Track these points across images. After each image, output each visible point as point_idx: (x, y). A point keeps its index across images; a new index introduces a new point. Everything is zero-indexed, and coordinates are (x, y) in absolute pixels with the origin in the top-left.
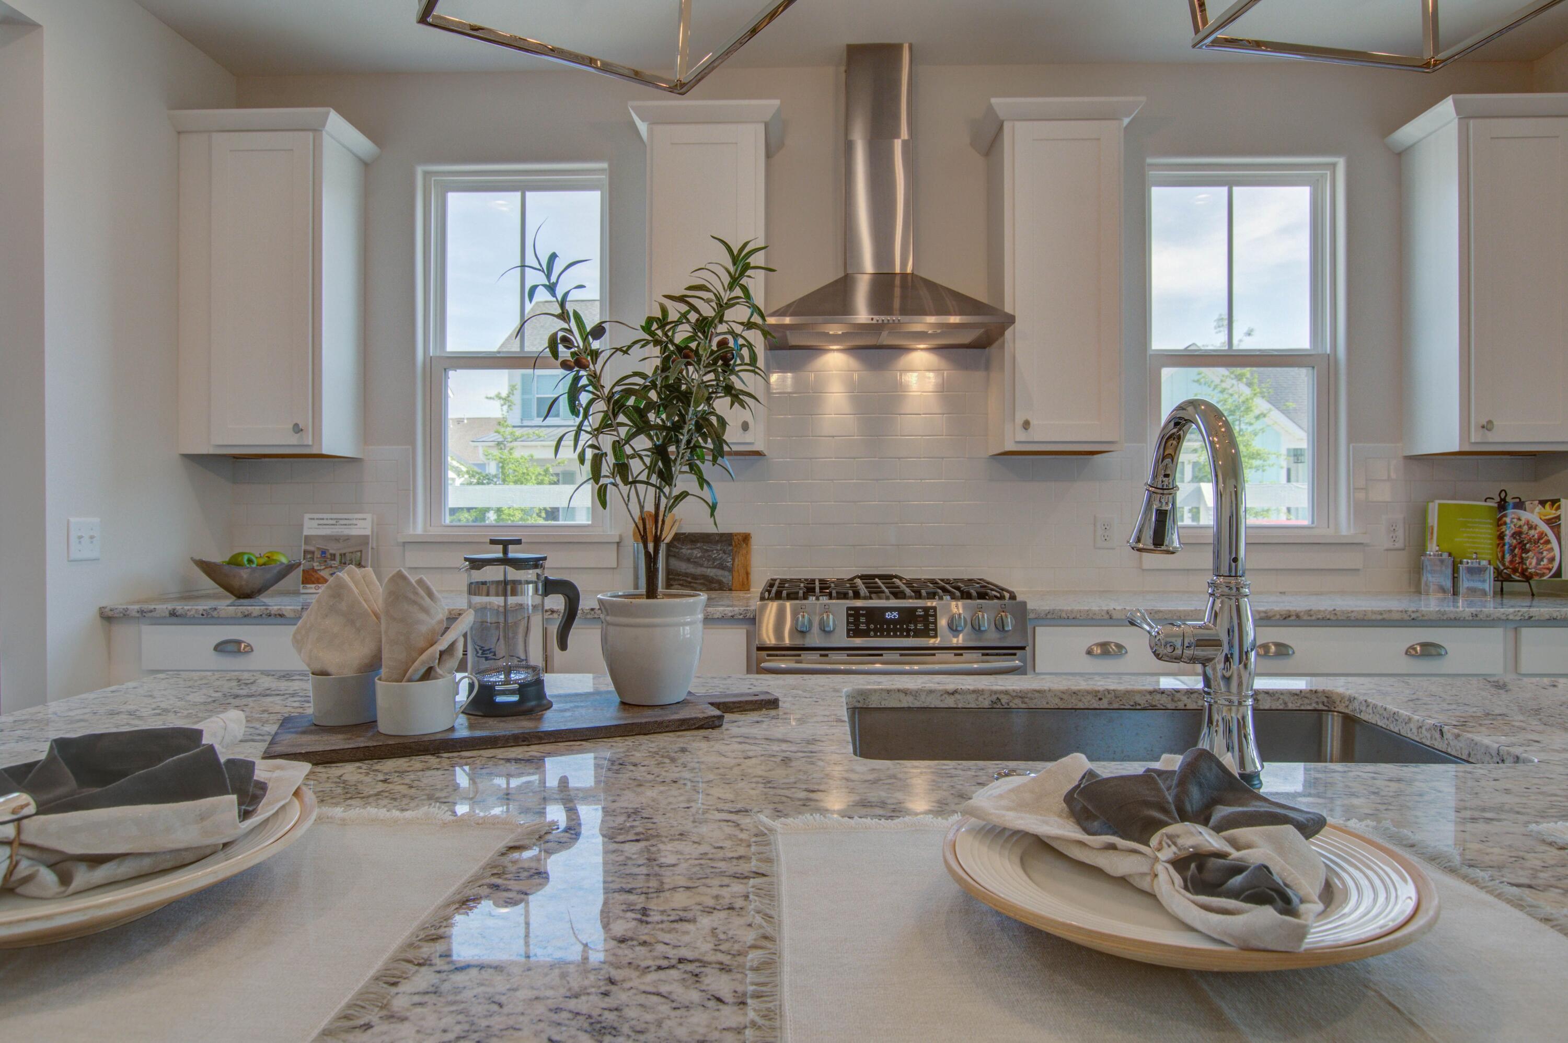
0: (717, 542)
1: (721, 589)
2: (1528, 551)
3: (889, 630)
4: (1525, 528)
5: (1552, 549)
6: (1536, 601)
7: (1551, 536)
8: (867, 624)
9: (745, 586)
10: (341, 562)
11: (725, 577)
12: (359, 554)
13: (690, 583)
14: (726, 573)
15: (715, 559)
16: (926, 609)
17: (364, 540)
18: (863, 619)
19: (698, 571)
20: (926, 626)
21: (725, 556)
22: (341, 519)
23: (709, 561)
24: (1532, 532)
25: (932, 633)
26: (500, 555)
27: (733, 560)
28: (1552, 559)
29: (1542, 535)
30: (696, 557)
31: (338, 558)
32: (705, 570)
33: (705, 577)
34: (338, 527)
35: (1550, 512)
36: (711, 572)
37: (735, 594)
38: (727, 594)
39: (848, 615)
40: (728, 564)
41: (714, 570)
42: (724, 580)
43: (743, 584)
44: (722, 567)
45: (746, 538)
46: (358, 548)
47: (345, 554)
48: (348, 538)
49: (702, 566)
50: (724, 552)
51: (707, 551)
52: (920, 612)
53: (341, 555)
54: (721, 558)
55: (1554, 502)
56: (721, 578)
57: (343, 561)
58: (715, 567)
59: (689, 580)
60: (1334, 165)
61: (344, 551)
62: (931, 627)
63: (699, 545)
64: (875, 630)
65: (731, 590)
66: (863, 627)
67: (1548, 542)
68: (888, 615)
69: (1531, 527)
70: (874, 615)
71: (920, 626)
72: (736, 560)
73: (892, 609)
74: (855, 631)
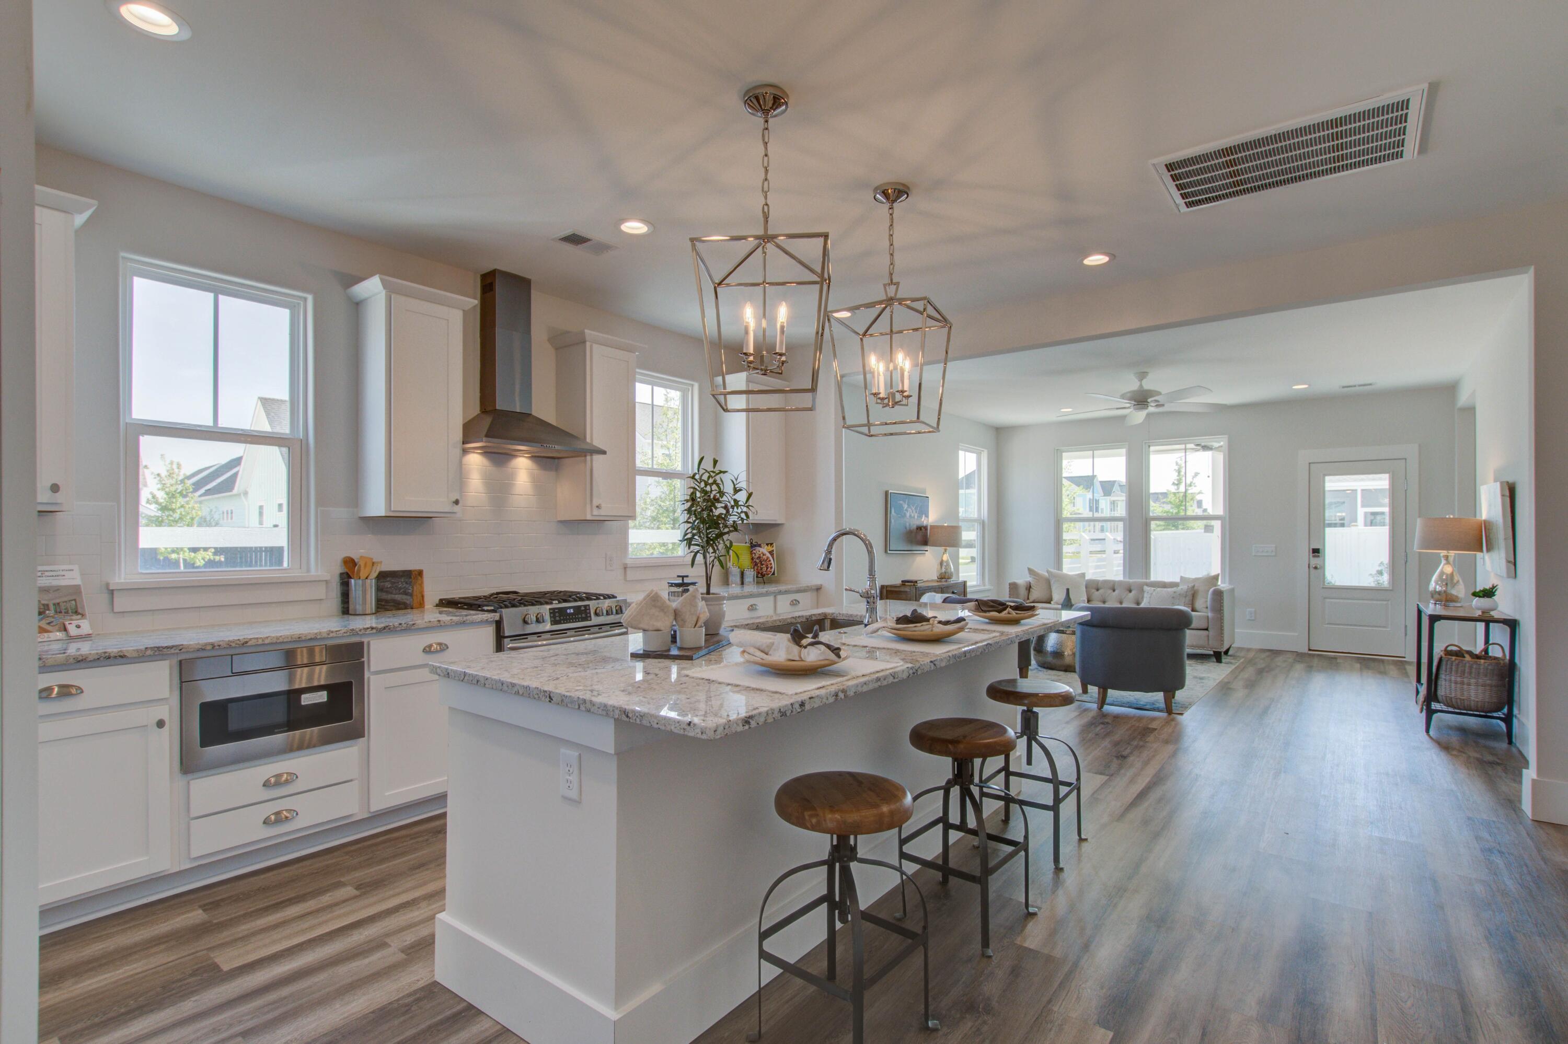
0: (402, 576)
1: (406, 608)
2: (763, 565)
3: (570, 619)
4: (762, 555)
5: (771, 564)
6: (766, 585)
7: (771, 558)
8: (560, 617)
9: (421, 605)
10: (56, 612)
11: (408, 600)
12: (73, 602)
13: (384, 606)
14: (409, 597)
15: (400, 589)
16: (585, 606)
17: (76, 590)
18: (557, 615)
19: (389, 597)
20: (586, 615)
21: (407, 586)
22: (47, 571)
23: (396, 590)
24: (764, 557)
25: (589, 619)
26: (681, 581)
27: (413, 588)
28: (771, 568)
29: (768, 558)
30: (387, 588)
31: (52, 607)
32: (393, 596)
33: (394, 601)
34: (44, 578)
35: (770, 548)
36: (398, 597)
37: (415, 611)
38: (409, 611)
39: (550, 613)
40: (410, 591)
41: (400, 596)
42: (408, 602)
43: (421, 604)
44: (406, 593)
45: (420, 573)
46: (73, 597)
47: (58, 604)
48: (58, 589)
49: (391, 593)
50: (406, 583)
51: (394, 583)
52: (583, 608)
53: (54, 604)
54: (405, 587)
55: (771, 544)
56: (405, 601)
57: (58, 610)
58: (401, 594)
59: (383, 603)
60: (692, 385)
61: (57, 601)
62: (588, 615)
63: (388, 579)
64: (564, 620)
65: (412, 608)
66: (558, 619)
67: (770, 561)
68: (568, 611)
69: (763, 555)
70: (562, 611)
71: (583, 615)
72: (415, 588)
73: (570, 608)
74: (554, 622)
